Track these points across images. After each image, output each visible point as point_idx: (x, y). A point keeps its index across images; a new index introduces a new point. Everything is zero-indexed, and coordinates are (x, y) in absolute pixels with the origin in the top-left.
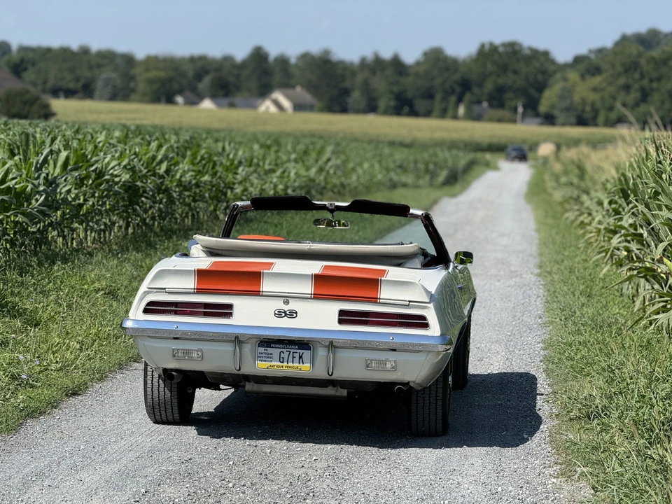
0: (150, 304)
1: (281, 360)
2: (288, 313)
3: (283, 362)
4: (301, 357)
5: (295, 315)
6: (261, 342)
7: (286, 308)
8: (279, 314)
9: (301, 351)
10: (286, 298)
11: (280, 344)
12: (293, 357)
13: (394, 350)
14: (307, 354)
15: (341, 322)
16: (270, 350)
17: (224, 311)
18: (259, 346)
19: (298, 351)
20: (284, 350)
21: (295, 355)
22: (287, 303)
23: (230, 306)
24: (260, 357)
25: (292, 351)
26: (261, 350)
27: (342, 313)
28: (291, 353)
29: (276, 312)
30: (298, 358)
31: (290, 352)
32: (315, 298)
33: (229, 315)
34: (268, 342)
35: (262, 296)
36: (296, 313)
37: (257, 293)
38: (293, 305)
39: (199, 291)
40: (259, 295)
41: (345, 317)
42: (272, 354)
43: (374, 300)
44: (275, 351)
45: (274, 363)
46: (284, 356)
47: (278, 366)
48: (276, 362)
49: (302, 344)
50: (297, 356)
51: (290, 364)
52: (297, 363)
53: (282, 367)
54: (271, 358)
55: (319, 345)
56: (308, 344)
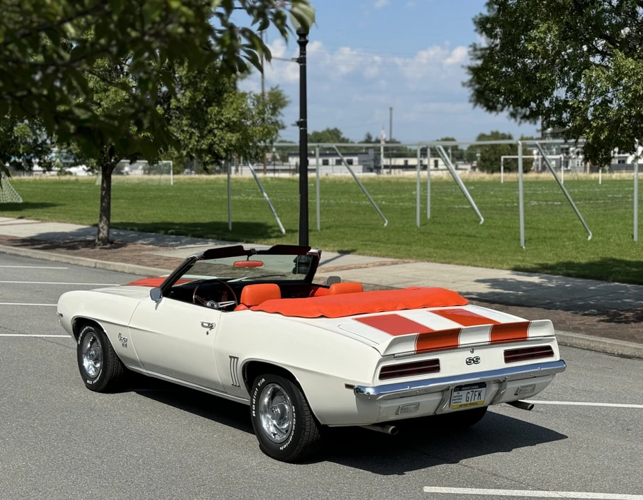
0: (383, 369)
1: (467, 400)
2: (475, 360)
4: (479, 394)
5: (479, 361)
6: (456, 387)
7: (473, 356)
9: (480, 390)
10: (472, 348)
11: (468, 387)
12: (475, 396)
13: (535, 377)
14: (483, 390)
15: (506, 360)
16: (461, 393)
17: (434, 366)
18: (454, 391)
19: (478, 390)
20: (470, 391)
22: (472, 352)
23: (437, 361)
25: (475, 390)
26: (455, 393)
27: (507, 353)
30: (477, 395)
31: (473, 391)
32: (491, 344)
33: (438, 369)
34: (460, 387)
35: (459, 348)
36: (480, 359)
37: (455, 347)
38: (477, 353)
39: (419, 352)
40: (457, 348)
41: (509, 356)
42: (461, 396)
43: (524, 339)
44: (463, 393)
45: (462, 403)
46: (470, 396)
47: (465, 405)
48: (464, 402)
49: (482, 385)
50: (477, 393)
51: (473, 401)
52: (476, 400)
53: (467, 404)
54: (461, 399)
55: (492, 382)
56: (485, 383)
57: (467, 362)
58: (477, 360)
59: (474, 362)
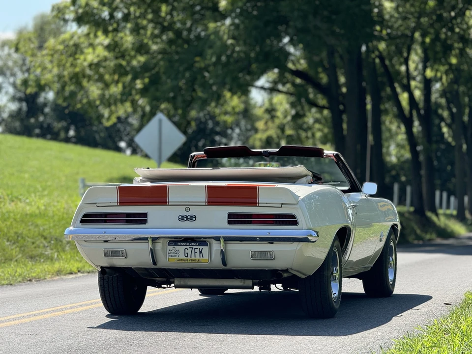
0: (86, 215)
1: (186, 255)
2: (189, 217)
3: (187, 257)
4: (201, 252)
5: (194, 219)
6: (170, 241)
7: (187, 214)
8: (183, 218)
9: (201, 247)
10: (188, 206)
11: (185, 243)
12: (195, 252)
14: (205, 249)
15: (229, 222)
16: (177, 248)
18: (169, 245)
19: (199, 247)
20: (188, 247)
21: (196, 250)
23: (145, 215)
24: (170, 253)
25: (194, 247)
26: (171, 247)
27: (230, 215)
28: (194, 249)
29: (180, 217)
30: (198, 253)
31: (192, 248)
32: (208, 205)
33: (145, 222)
34: (175, 241)
35: (168, 205)
36: (195, 217)
37: (165, 203)
39: (122, 204)
40: (166, 205)
41: (233, 219)
42: (178, 250)
43: (253, 204)
44: (181, 248)
45: (180, 258)
46: (189, 251)
47: (184, 260)
48: (182, 257)
49: (201, 241)
50: (198, 251)
51: (193, 257)
52: (198, 257)
53: (187, 260)
54: (178, 253)
55: (214, 241)
56: (205, 241)
57: (179, 219)
58: (193, 218)
59: (187, 219)
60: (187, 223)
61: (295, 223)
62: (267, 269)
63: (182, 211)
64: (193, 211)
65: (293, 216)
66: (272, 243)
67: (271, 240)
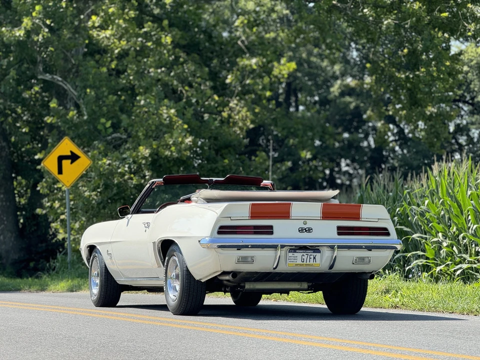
0: (221, 227)
2: (307, 229)
3: (303, 262)
4: (314, 258)
5: (311, 231)
6: (291, 249)
7: (305, 227)
8: (301, 230)
9: (315, 254)
10: (305, 220)
11: (302, 250)
12: (310, 258)
14: (318, 255)
15: (339, 234)
16: (296, 254)
18: (289, 252)
19: (313, 254)
20: (305, 254)
22: (305, 224)
23: (271, 227)
24: (289, 259)
25: (309, 254)
26: (290, 254)
27: (339, 228)
28: (309, 256)
29: (300, 229)
30: (313, 258)
32: (323, 219)
33: (272, 233)
34: (295, 249)
35: (291, 219)
36: (312, 229)
37: (288, 218)
41: (342, 231)
42: (297, 257)
43: (357, 217)
44: (299, 255)
45: (298, 263)
46: (305, 257)
47: (300, 265)
48: (299, 262)
49: (315, 249)
50: (312, 257)
51: (308, 263)
52: (312, 262)
53: (303, 265)
54: (297, 259)
55: (325, 248)
56: (319, 249)
57: (299, 231)
58: (309, 230)
59: (306, 231)
60: (305, 235)
61: (388, 234)
62: (357, 272)
63: (300, 224)
64: (310, 224)
65: (386, 229)
66: (371, 250)
67: (369, 248)
